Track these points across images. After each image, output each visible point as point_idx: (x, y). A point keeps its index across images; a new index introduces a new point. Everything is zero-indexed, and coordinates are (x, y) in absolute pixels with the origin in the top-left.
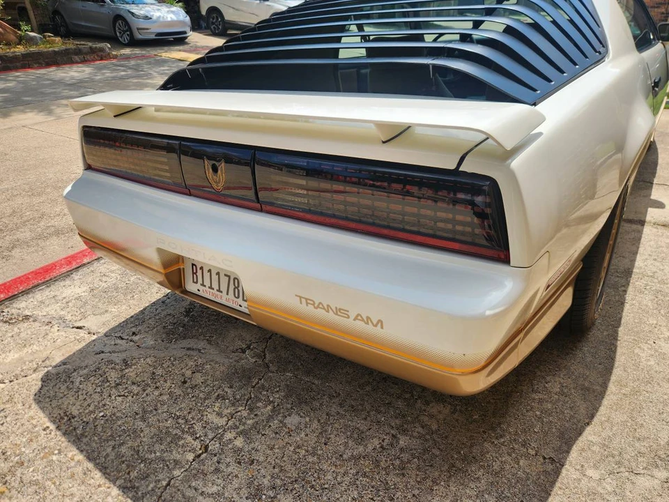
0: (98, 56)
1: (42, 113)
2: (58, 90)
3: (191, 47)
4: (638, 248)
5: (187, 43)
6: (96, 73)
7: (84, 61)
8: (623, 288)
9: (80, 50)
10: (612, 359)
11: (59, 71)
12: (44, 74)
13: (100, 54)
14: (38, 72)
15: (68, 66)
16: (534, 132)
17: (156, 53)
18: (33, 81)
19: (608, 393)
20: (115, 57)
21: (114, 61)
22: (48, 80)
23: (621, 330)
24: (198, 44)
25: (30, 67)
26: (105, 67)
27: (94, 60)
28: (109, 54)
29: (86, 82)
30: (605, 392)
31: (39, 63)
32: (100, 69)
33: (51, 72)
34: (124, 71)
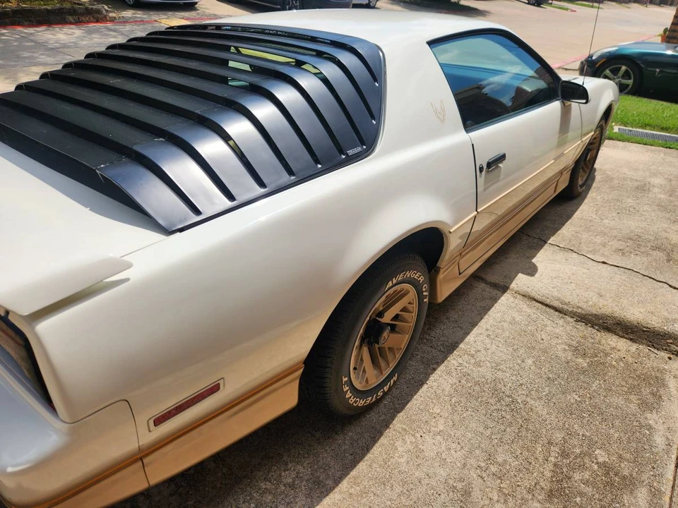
0: (93, 17)
1: (7, 81)
2: (35, 55)
3: (198, 14)
4: (482, 319)
5: (195, 9)
6: (85, 37)
7: (78, 23)
8: (435, 366)
9: (74, 10)
10: (367, 449)
11: (48, 32)
12: (31, 34)
13: (96, 15)
14: (26, 31)
15: (60, 26)
16: (107, 280)
17: (156, 19)
18: (16, 41)
19: (336, 490)
20: (113, 20)
21: (109, 25)
22: (32, 41)
23: (401, 416)
24: (207, 11)
25: (20, 24)
26: (97, 31)
27: (88, 22)
28: (105, 16)
29: (69, 47)
30: (334, 488)
31: (30, 21)
32: (90, 32)
33: (39, 32)
34: (115, 37)
